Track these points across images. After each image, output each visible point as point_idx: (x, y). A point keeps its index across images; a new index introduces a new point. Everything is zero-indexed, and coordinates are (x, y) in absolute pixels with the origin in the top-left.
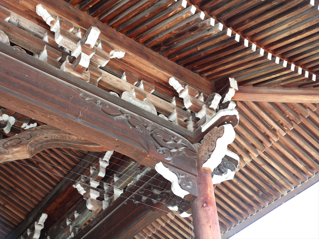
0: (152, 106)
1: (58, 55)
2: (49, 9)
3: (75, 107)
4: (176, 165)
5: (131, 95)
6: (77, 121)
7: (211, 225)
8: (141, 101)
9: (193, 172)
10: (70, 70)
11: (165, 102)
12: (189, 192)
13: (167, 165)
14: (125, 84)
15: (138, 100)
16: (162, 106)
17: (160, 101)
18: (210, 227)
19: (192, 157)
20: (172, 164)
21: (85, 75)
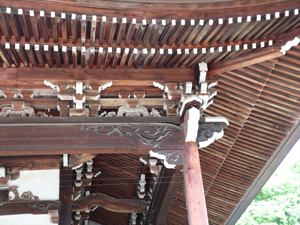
0: (144, 108)
1: (66, 105)
2: (51, 81)
3: (78, 139)
4: (163, 148)
5: (126, 107)
6: (82, 147)
7: (192, 185)
8: (134, 109)
9: (179, 147)
10: (73, 113)
11: (156, 99)
12: (175, 164)
13: (156, 151)
14: (121, 101)
15: (132, 109)
16: (153, 104)
17: (152, 101)
18: (192, 186)
19: (179, 135)
20: (160, 148)
21: (85, 112)
